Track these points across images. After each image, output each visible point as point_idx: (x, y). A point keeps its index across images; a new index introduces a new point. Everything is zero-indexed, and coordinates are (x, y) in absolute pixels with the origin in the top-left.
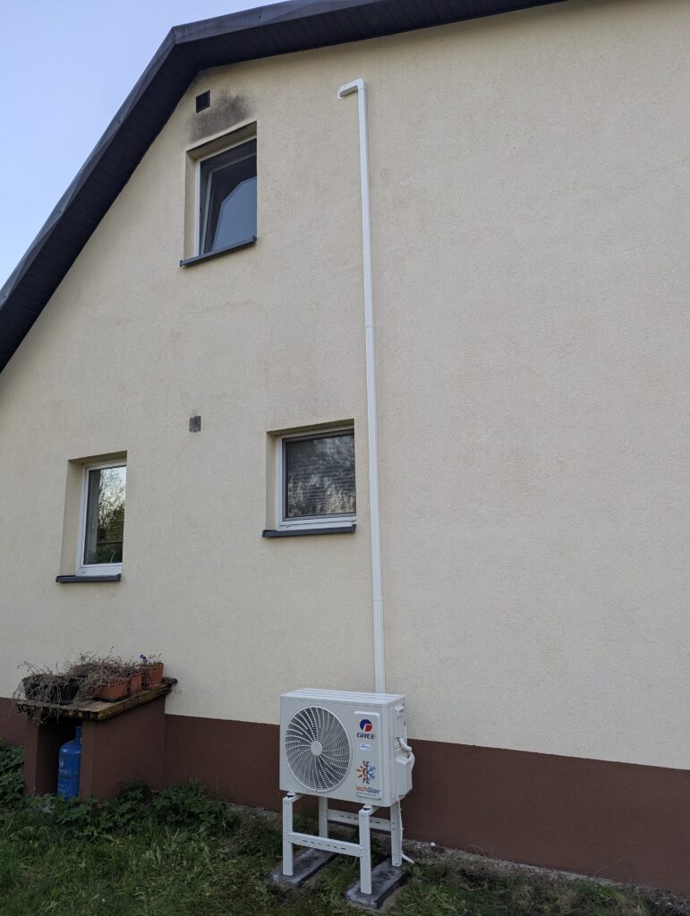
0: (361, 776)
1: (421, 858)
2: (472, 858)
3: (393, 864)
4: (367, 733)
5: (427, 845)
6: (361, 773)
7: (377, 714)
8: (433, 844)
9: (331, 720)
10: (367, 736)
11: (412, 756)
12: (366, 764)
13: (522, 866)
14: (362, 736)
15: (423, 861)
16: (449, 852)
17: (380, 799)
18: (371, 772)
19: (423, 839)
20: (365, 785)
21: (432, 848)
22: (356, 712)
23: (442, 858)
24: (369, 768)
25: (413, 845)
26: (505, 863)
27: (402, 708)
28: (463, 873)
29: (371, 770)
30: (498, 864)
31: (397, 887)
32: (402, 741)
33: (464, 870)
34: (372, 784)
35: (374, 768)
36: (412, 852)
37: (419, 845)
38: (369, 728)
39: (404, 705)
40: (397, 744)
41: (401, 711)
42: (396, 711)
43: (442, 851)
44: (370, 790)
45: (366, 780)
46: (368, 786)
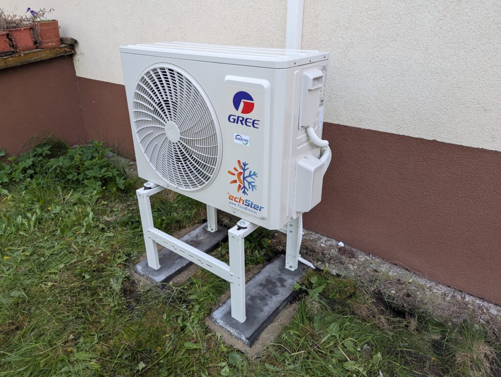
0: (235, 181)
1: (323, 262)
2: (394, 272)
3: (287, 267)
4: (245, 116)
5: (334, 242)
6: (235, 178)
7: (265, 83)
8: (341, 244)
9: (189, 92)
10: (244, 121)
11: (328, 154)
12: (244, 166)
13: (468, 299)
14: (236, 121)
15: (326, 267)
16: (362, 257)
17: (263, 219)
18: (249, 179)
19: (330, 236)
20: (240, 194)
21: (340, 249)
22: (228, 77)
23: (351, 267)
24: (247, 173)
25: (315, 241)
26: (443, 289)
27: (319, 73)
28: (379, 296)
29: (250, 176)
30: (430, 288)
31: (284, 307)
32: (311, 131)
33: (379, 293)
34: (251, 196)
35: (255, 174)
36: (313, 251)
37: (323, 242)
38: (249, 108)
39: (324, 69)
40: (302, 136)
41: (317, 79)
42: (306, 77)
43: (352, 255)
44: (248, 204)
45: (243, 189)
46: (244, 197)
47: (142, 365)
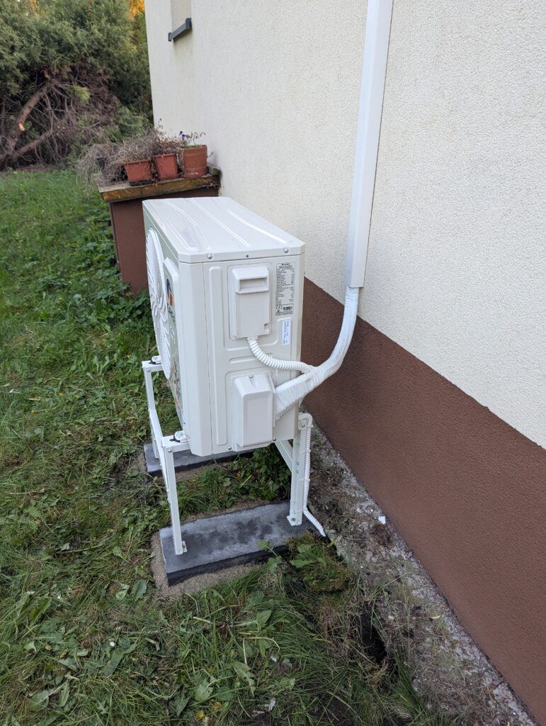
0: (175, 381)
1: (338, 532)
3: (290, 518)
4: (171, 308)
5: (377, 513)
7: (175, 276)
8: (382, 520)
10: (171, 315)
14: (169, 311)
15: (336, 540)
16: (397, 551)
18: (178, 385)
19: (380, 502)
21: (377, 526)
22: (166, 261)
23: (369, 556)
29: (178, 379)
30: (454, 643)
31: (243, 563)
36: (340, 512)
37: (363, 507)
38: (171, 300)
40: (240, 348)
42: (234, 277)
43: (385, 542)
47: (66, 546)
